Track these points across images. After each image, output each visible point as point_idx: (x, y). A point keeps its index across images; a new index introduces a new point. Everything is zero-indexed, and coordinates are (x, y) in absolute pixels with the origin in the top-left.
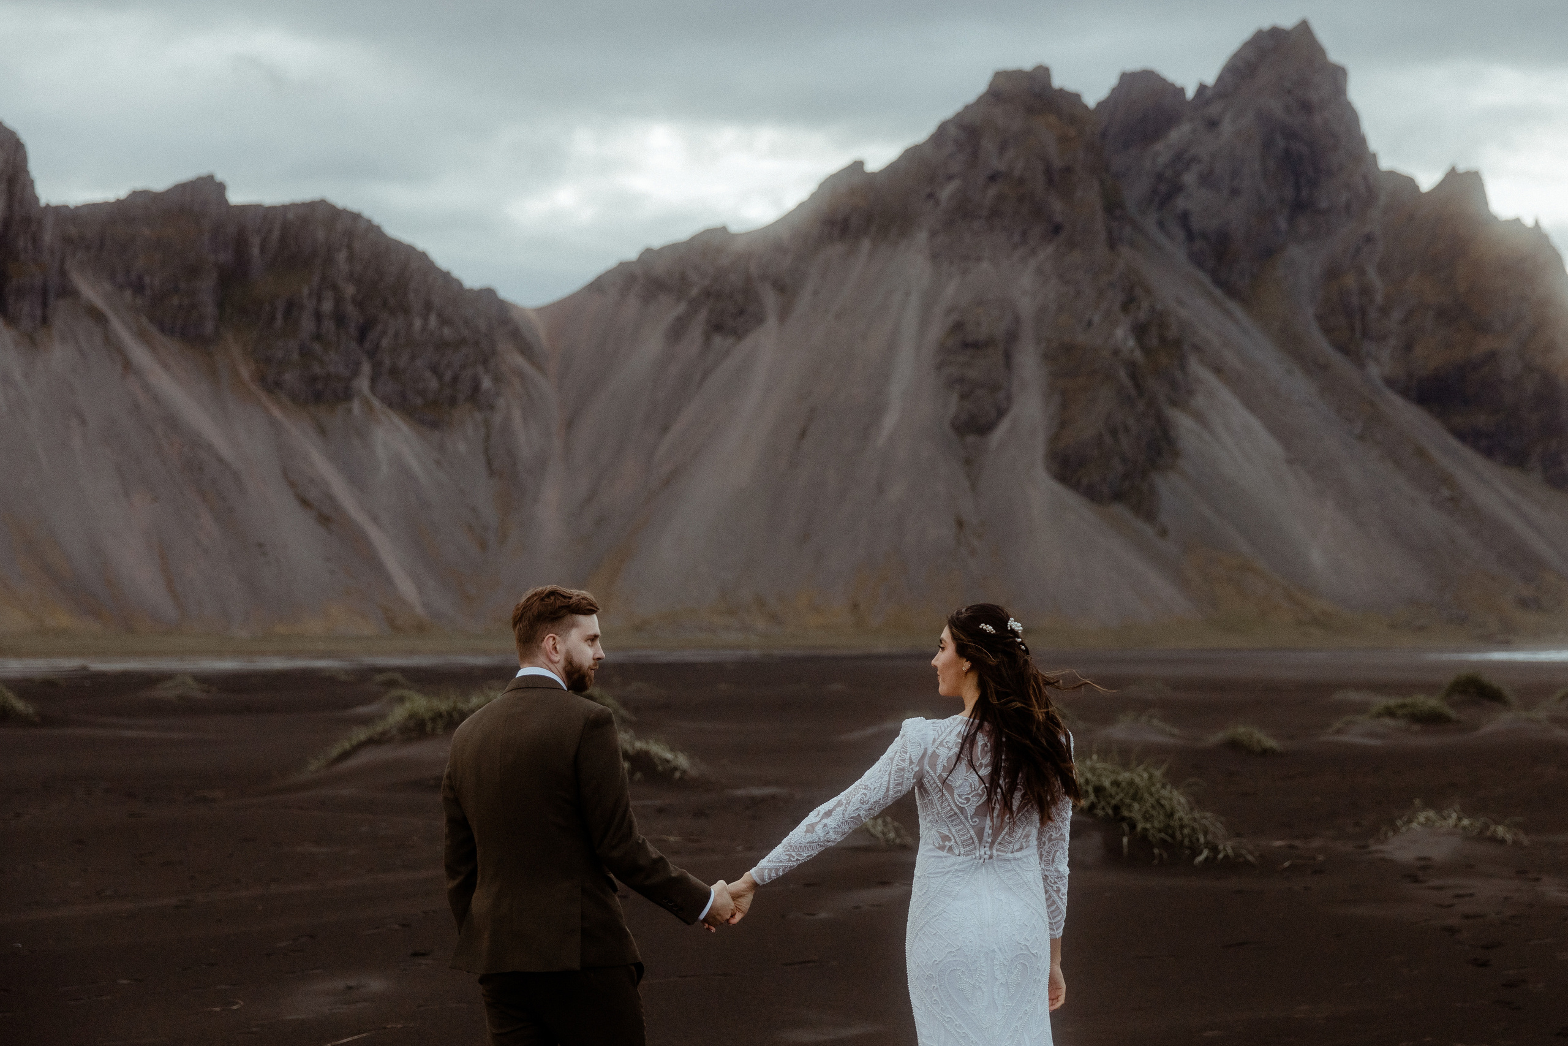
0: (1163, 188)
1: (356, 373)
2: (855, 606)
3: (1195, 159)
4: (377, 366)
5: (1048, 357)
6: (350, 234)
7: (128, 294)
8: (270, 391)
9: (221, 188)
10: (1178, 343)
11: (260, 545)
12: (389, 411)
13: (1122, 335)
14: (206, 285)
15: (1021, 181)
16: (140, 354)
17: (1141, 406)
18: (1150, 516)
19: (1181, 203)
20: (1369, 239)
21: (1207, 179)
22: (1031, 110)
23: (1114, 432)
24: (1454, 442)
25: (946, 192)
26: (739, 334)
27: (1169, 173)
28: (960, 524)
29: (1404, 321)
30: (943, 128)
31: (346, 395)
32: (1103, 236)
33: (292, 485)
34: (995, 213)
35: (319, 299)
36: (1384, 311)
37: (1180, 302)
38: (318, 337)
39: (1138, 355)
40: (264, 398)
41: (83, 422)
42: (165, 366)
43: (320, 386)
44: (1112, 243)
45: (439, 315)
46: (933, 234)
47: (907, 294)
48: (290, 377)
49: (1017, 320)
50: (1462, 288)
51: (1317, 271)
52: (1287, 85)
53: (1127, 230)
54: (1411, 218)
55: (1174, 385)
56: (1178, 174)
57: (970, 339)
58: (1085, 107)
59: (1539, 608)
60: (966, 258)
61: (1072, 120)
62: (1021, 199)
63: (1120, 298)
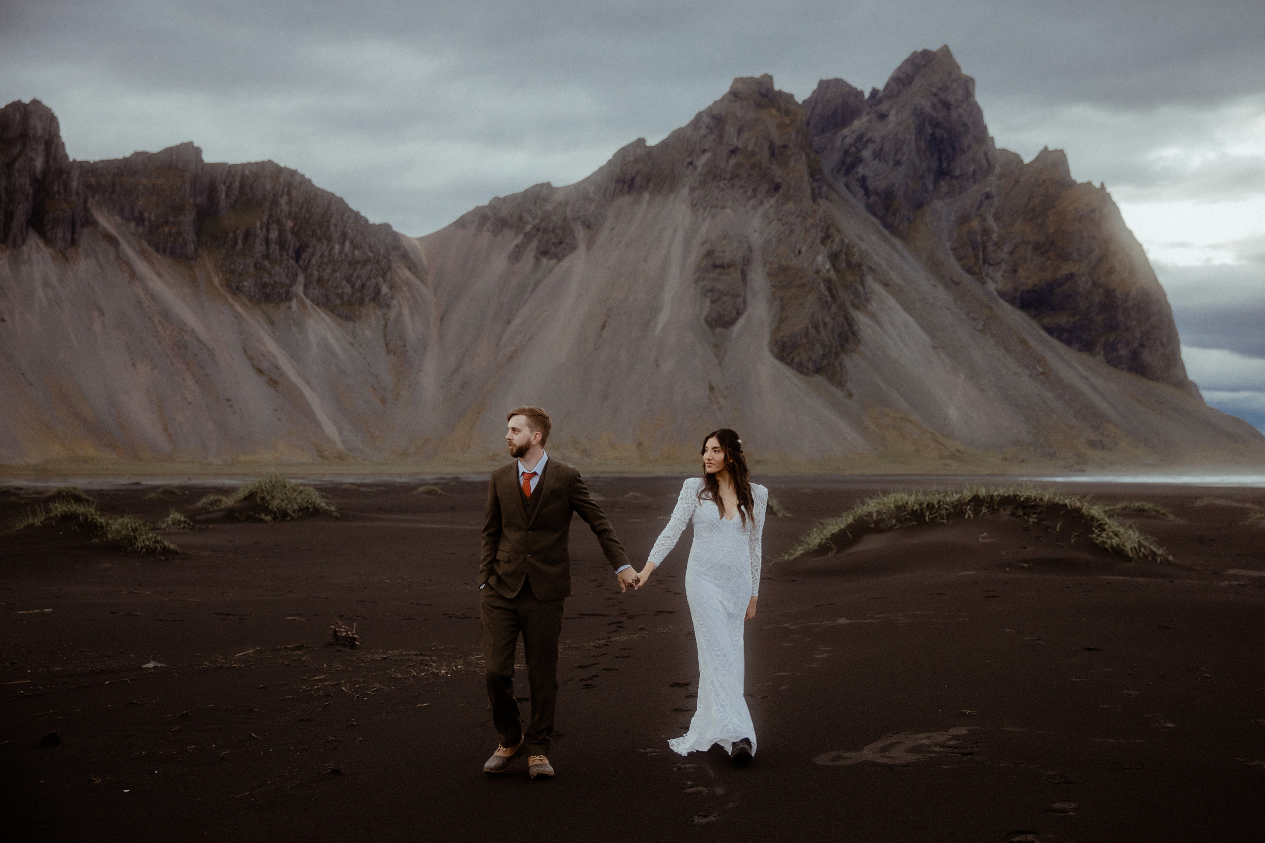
0: (849, 160)
1: (294, 281)
2: (640, 444)
3: (870, 140)
4: (308, 277)
5: (771, 275)
6: (289, 185)
7: (133, 225)
8: (235, 294)
9: (198, 151)
10: (859, 266)
11: (229, 400)
12: (315, 307)
13: (822, 260)
14: (188, 218)
15: (753, 154)
16: (142, 267)
17: (834, 309)
18: (840, 385)
19: (861, 170)
20: (988, 196)
21: (878, 155)
22: (759, 106)
23: (816, 327)
24: (1045, 335)
25: (702, 161)
26: (559, 257)
27: (853, 149)
28: (712, 388)
29: (1011, 253)
30: (699, 117)
31: (288, 297)
32: (809, 192)
33: (251, 359)
34: (735, 176)
35: (268, 230)
36: (998, 245)
37: (862, 240)
38: (267, 256)
39: (833, 275)
40: (230, 298)
41: (103, 314)
42: (160, 275)
43: (268, 290)
44: (815, 198)
45: (352, 243)
46: (693, 190)
47: (675, 230)
48: (247, 284)
49: (750, 249)
50: (1052, 230)
51: (953, 218)
52: (934, 90)
53: (825, 189)
54: (1017, 182)
55: (857, 294)
56: (860, 150)
57: (718, 262)
58: (797, 103)
59: (1103, 448)
60: (713, 207)
61: (787, 112)
62: (753, 167)
63: (821, 234)
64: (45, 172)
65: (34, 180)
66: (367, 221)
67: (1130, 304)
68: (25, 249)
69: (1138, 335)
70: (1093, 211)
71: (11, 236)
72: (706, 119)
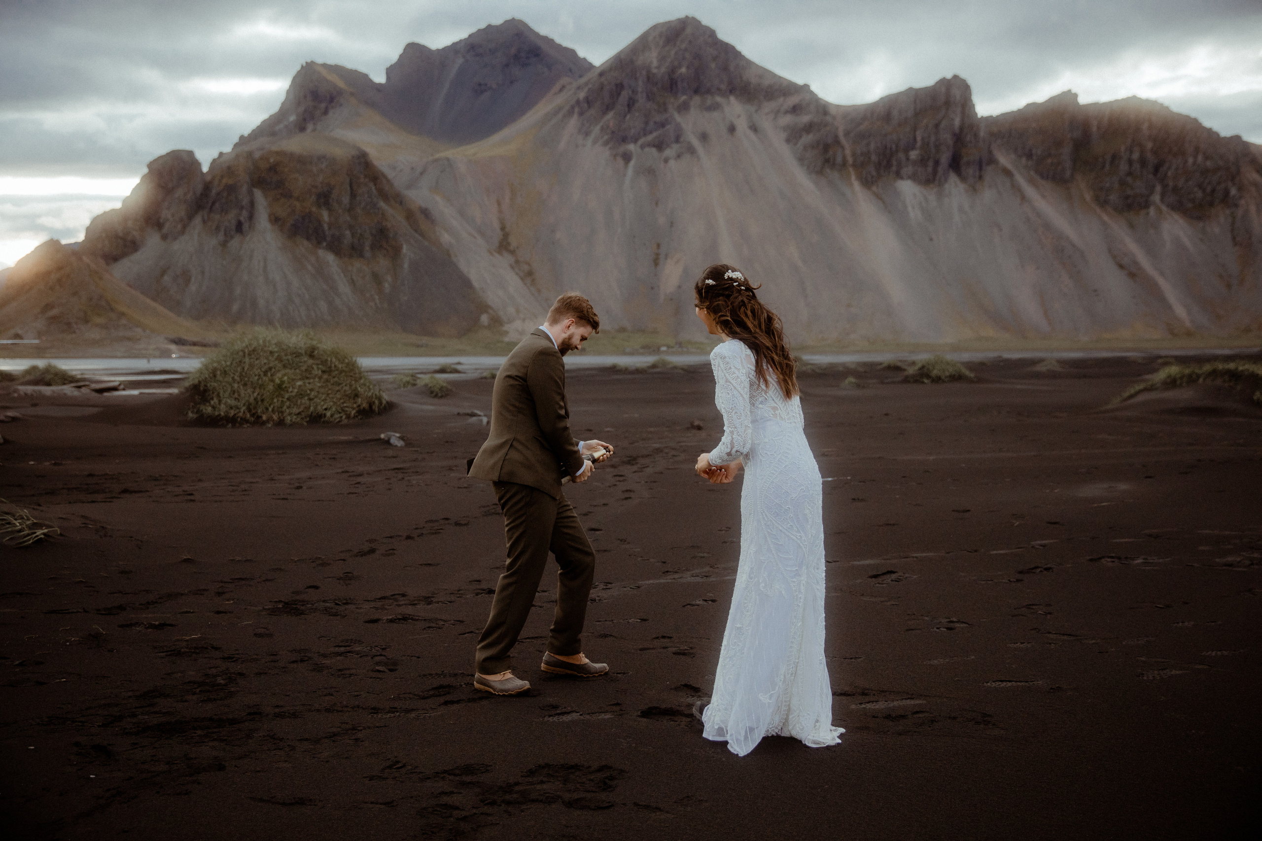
1: (1152, 192)
4: (1165, 187)
6: (1150, 113)
7: (1024, 160)
8: (1102, 206)
9: (1076, 95)
11: (1095, 290)
12: (1172, 212)
14: (1066, 151)
16: (1030, 191)
31: (1146, 205)
33: (1114, 257)
35: (1131, 152)
38: (1130, 174)
40: (1098, 210)
41: (1001, 230)
42: (1044, 197)
43: (1131, 201)
45: (1204, 154)
48: (1113, 197)
64: (961, 128)
65: (955, 134)
66: (1217, 134)
68: (947, 186)
71: (937, 178)
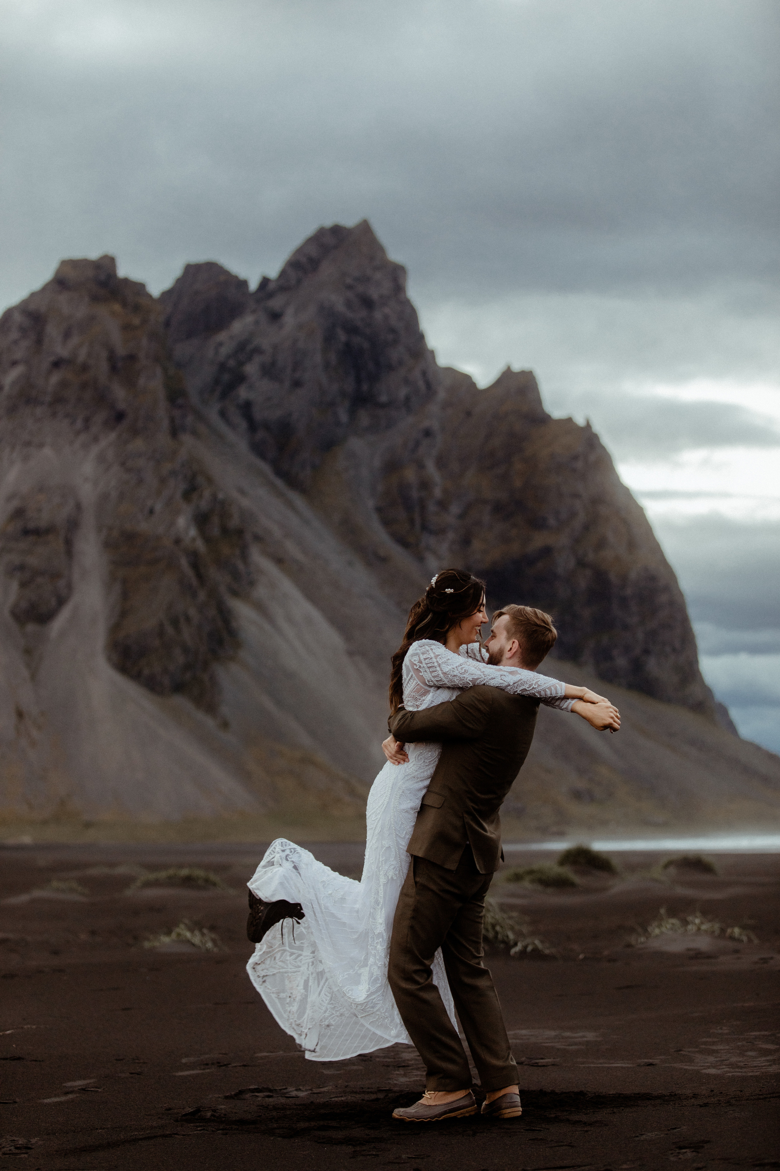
0: (226, 377)
3: (258, 350)
5: (108, 545)
10: (240, 532)
13: (184, 524)
15: (85, 368)
17: (202, 595)
18: (211, 709)
19: (243, 393)
20: (428, 433)
21: (269, 370)
22: (95, 299)
23: (175, 622)
25: (10, 378)
27: (232, 363)
28: (20, 715)
29: (462, 516)
32: (165, 423)
34: (58, 400)
36: (443, 505)
37: (242, 492)
39: (200, 545)
44: (175, 432)
49: (78, 507)
50: (518, 483)
51: (377, 462)
52: (349, 281)
53: (190, 419)
54: (469, 414)
55: (236, 575)
56: (241, 364)
57: (31, 525)
58: (150, 296)
59: (592, 799)
60: (28, 444)
61: (137, 308)
62: (84, 386)
63: (182, 486)
67: (629, 592)
69: (640, 636)
70: (575, 458)
72: (18, 317)
